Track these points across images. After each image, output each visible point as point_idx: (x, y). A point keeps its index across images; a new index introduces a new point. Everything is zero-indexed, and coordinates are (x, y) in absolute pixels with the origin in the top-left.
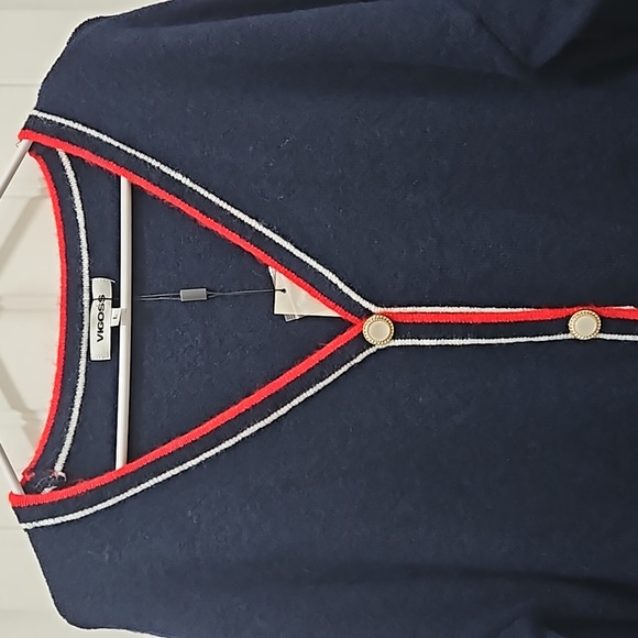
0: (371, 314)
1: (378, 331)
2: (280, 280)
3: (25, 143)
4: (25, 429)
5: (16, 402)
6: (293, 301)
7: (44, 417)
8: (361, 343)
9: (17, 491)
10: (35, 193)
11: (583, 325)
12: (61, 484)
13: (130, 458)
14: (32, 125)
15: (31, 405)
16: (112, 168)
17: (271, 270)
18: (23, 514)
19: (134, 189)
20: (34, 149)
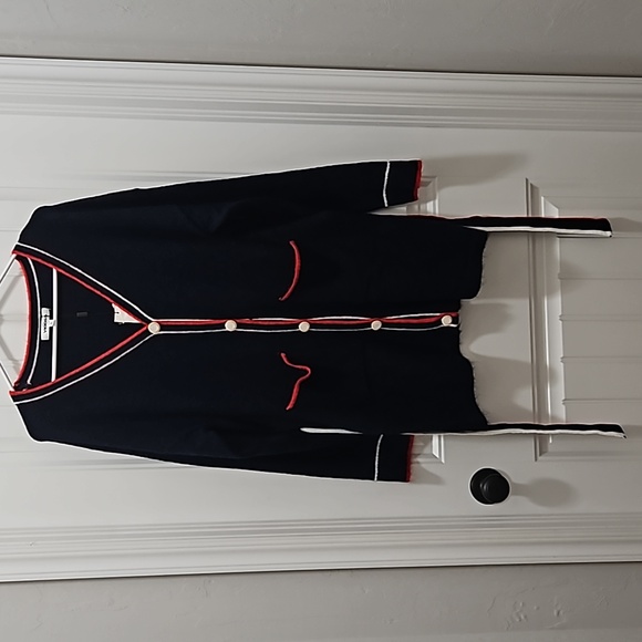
0: (151, 322)
1: (154, 328)
2: (117, 308)
3: (14, 255)
4: (14, 367)
5: (10, 356)
6: (121, 317)
7: (22, 363)
8: (147, 332)
9: (13, 390)
10: (17, 274)
11: (230, 326)
12: (29, 387)
13: (57, 377)
14: (17, 248)
15: (16, 358)
16: (50, 266)
17: (113, 305)
18: (15, 398)
19: (58, 273)
20: (18, 258)
